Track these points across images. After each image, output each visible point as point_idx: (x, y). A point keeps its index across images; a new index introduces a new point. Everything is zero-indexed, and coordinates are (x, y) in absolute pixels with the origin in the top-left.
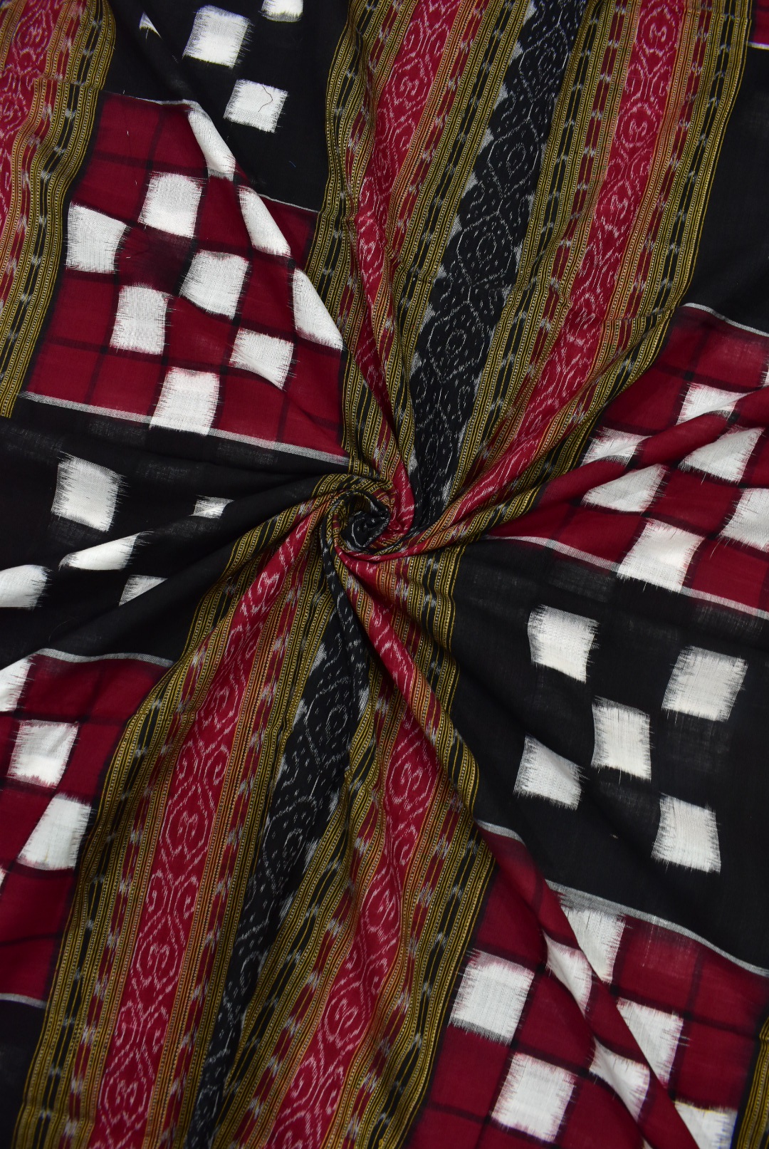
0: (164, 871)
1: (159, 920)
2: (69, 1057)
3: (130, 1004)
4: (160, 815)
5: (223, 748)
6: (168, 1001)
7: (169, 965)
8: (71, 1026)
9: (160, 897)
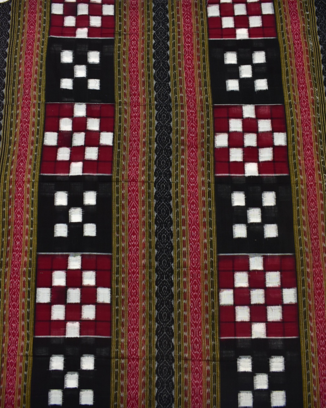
0: (131, 303)
1: (132, 313)
2: (119, 346)
3: (130, 332)
4: (127, 291)
5: (137, 275)
6: (138, 330)
7: (136, 322)
8: (118, 340)
9: (131, 309)
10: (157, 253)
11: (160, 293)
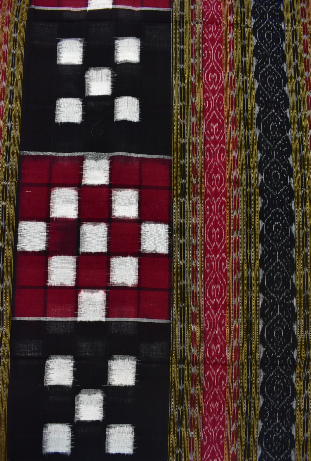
0: (210, 254)
1: (213, 275)
2: (187, 340)
3: (208, 312)
4: (203, 231)
5: (223, 199)
6: (224, 307)
7: (221, 293)
8: (184, 327)
9: (211, 265)
10: (261, 157)
11: (269, 236)
